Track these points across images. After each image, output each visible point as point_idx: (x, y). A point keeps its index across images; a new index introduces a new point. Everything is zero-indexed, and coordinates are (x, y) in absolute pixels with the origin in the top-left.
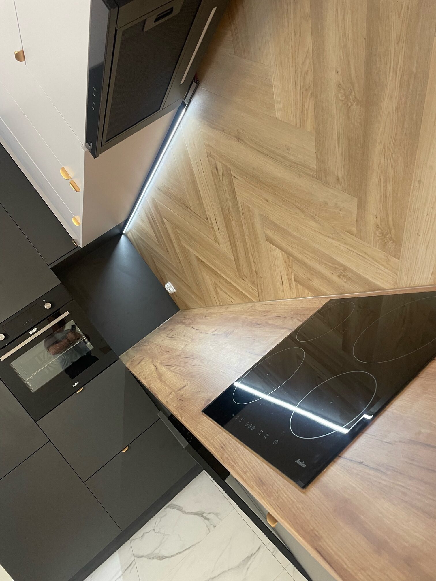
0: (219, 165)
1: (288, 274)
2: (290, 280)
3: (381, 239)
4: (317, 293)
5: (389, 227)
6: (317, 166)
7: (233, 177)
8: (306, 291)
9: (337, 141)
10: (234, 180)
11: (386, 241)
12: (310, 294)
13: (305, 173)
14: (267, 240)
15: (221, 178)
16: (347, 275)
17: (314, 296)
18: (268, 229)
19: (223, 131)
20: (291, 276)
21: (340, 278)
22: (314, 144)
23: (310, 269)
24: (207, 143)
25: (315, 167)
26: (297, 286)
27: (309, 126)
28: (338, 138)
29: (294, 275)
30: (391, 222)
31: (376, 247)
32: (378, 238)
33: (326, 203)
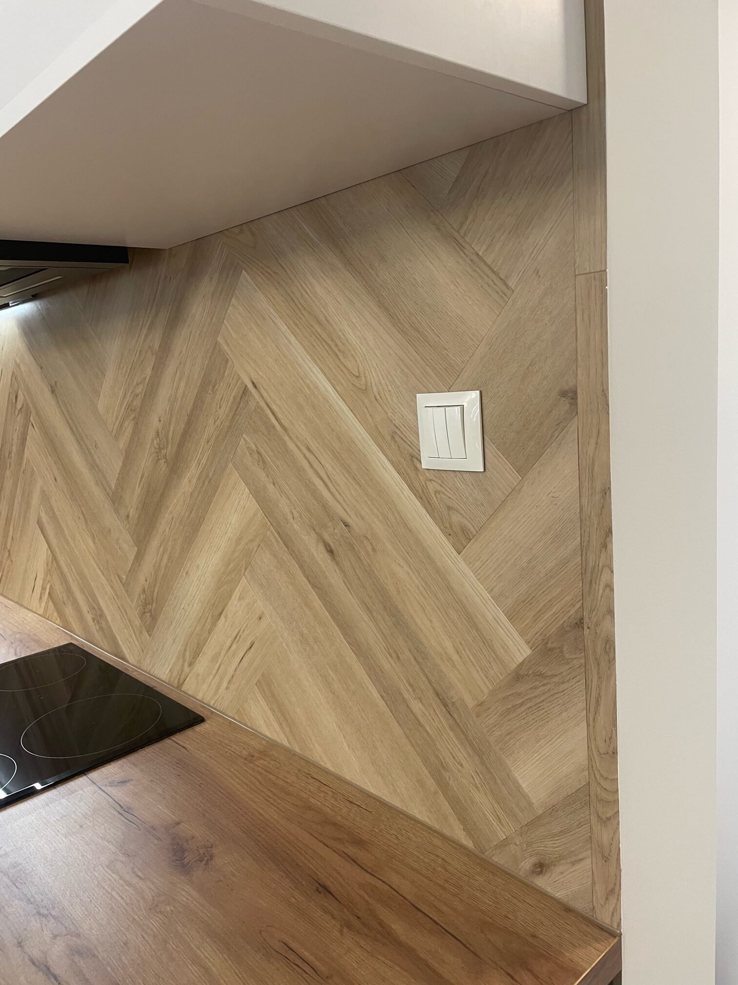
0: (21, 397)
1: (44, 580)
2: (44, 589)
3: (143, 606)
4: (66, 625)
5: (152, 598)
6: (115, 487)
7: (30, 423)
8: (56, 614)
9: (139, 479)
10: (30, 426)
11: (146, 610)
12: (58, 621)
13: (102, 485)
14: (38, 523)
15: (17, 412)
16: (101, 623)
17: (61, 625)
18: (44, 512)
19: (41, 368)
20: (47, 586)
21: (94, 621)
22: (120, 464)
23: (69, 591)
24: (18, 361)
25: (113, 487)
26: (49, 601)
27: (122, 443)
28: (142, 478)
29: (51, 586)
30: (155, 594)
31: (136, 611)
32: (140, 603)
33: (110, 531)
